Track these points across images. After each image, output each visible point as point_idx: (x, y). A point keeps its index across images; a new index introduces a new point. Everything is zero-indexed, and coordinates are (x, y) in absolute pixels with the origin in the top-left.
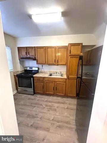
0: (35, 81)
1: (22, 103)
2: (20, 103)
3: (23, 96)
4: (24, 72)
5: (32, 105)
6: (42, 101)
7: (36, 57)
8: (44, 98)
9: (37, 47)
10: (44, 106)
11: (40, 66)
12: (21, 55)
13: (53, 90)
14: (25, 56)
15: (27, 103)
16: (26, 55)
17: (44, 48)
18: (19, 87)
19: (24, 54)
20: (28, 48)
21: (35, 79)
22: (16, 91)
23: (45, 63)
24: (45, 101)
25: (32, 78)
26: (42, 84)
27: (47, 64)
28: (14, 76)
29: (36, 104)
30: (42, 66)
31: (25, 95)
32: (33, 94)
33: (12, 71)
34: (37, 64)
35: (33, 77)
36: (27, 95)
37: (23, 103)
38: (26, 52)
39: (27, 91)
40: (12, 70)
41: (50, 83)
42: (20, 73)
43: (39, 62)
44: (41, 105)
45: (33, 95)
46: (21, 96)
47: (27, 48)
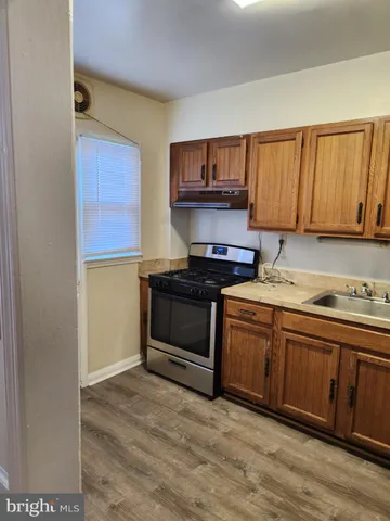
0: (228, 321)
1: (151, 419)
2: (141, 418)
3: (164, 392)
4: (185, 266)
5: (194, 447)
6: (249, 445)
7: (251, 187)
8: (264, 433)
9: (259, 135)
10: (253, 477)
11: (269, 242)
12: (181, 184)
13: (332, 397)
14: (200, 187)
15: (172, 429)
16: (203, 183)
17: (299, 136)
18: (152, 337)
19: (193, 174)
20: (216, 145)
21: (231, 308)
22: (138, 356)
23: (292, 225)
24: (266, 450)
25: (214, 304)
26: (265, 344)
27: (307, 231)
28: (141, 278)
29: (214, 449)
30: (282, 242)
31: (173, 388)
32: (212, 394)
33: (135, 254)
34: (251, 228)
35: (221, 300)
36: (181, 391)
37: (152, 425)
38: (203, 167)
39: (184, 366)
40: (137, 250)
41: (310, 347)
42: (167, 268)
43: (260, 217)
44: (240, 466)
45: (211, 399)
46: (156, 386)
47: (209, 143)
